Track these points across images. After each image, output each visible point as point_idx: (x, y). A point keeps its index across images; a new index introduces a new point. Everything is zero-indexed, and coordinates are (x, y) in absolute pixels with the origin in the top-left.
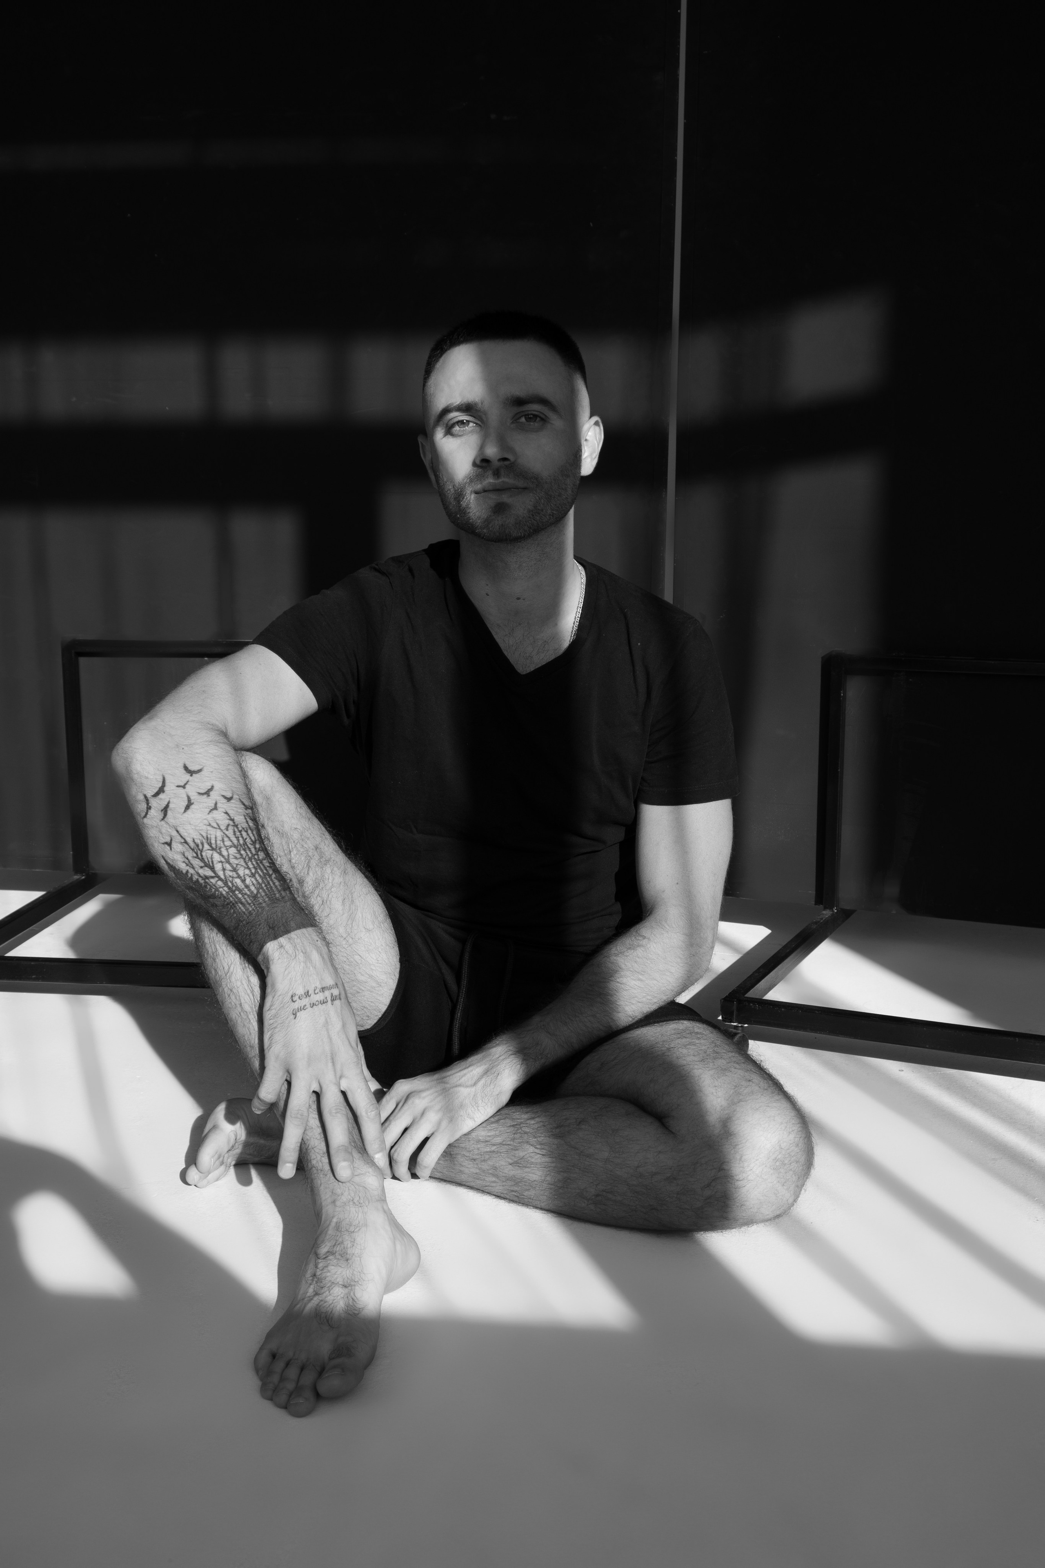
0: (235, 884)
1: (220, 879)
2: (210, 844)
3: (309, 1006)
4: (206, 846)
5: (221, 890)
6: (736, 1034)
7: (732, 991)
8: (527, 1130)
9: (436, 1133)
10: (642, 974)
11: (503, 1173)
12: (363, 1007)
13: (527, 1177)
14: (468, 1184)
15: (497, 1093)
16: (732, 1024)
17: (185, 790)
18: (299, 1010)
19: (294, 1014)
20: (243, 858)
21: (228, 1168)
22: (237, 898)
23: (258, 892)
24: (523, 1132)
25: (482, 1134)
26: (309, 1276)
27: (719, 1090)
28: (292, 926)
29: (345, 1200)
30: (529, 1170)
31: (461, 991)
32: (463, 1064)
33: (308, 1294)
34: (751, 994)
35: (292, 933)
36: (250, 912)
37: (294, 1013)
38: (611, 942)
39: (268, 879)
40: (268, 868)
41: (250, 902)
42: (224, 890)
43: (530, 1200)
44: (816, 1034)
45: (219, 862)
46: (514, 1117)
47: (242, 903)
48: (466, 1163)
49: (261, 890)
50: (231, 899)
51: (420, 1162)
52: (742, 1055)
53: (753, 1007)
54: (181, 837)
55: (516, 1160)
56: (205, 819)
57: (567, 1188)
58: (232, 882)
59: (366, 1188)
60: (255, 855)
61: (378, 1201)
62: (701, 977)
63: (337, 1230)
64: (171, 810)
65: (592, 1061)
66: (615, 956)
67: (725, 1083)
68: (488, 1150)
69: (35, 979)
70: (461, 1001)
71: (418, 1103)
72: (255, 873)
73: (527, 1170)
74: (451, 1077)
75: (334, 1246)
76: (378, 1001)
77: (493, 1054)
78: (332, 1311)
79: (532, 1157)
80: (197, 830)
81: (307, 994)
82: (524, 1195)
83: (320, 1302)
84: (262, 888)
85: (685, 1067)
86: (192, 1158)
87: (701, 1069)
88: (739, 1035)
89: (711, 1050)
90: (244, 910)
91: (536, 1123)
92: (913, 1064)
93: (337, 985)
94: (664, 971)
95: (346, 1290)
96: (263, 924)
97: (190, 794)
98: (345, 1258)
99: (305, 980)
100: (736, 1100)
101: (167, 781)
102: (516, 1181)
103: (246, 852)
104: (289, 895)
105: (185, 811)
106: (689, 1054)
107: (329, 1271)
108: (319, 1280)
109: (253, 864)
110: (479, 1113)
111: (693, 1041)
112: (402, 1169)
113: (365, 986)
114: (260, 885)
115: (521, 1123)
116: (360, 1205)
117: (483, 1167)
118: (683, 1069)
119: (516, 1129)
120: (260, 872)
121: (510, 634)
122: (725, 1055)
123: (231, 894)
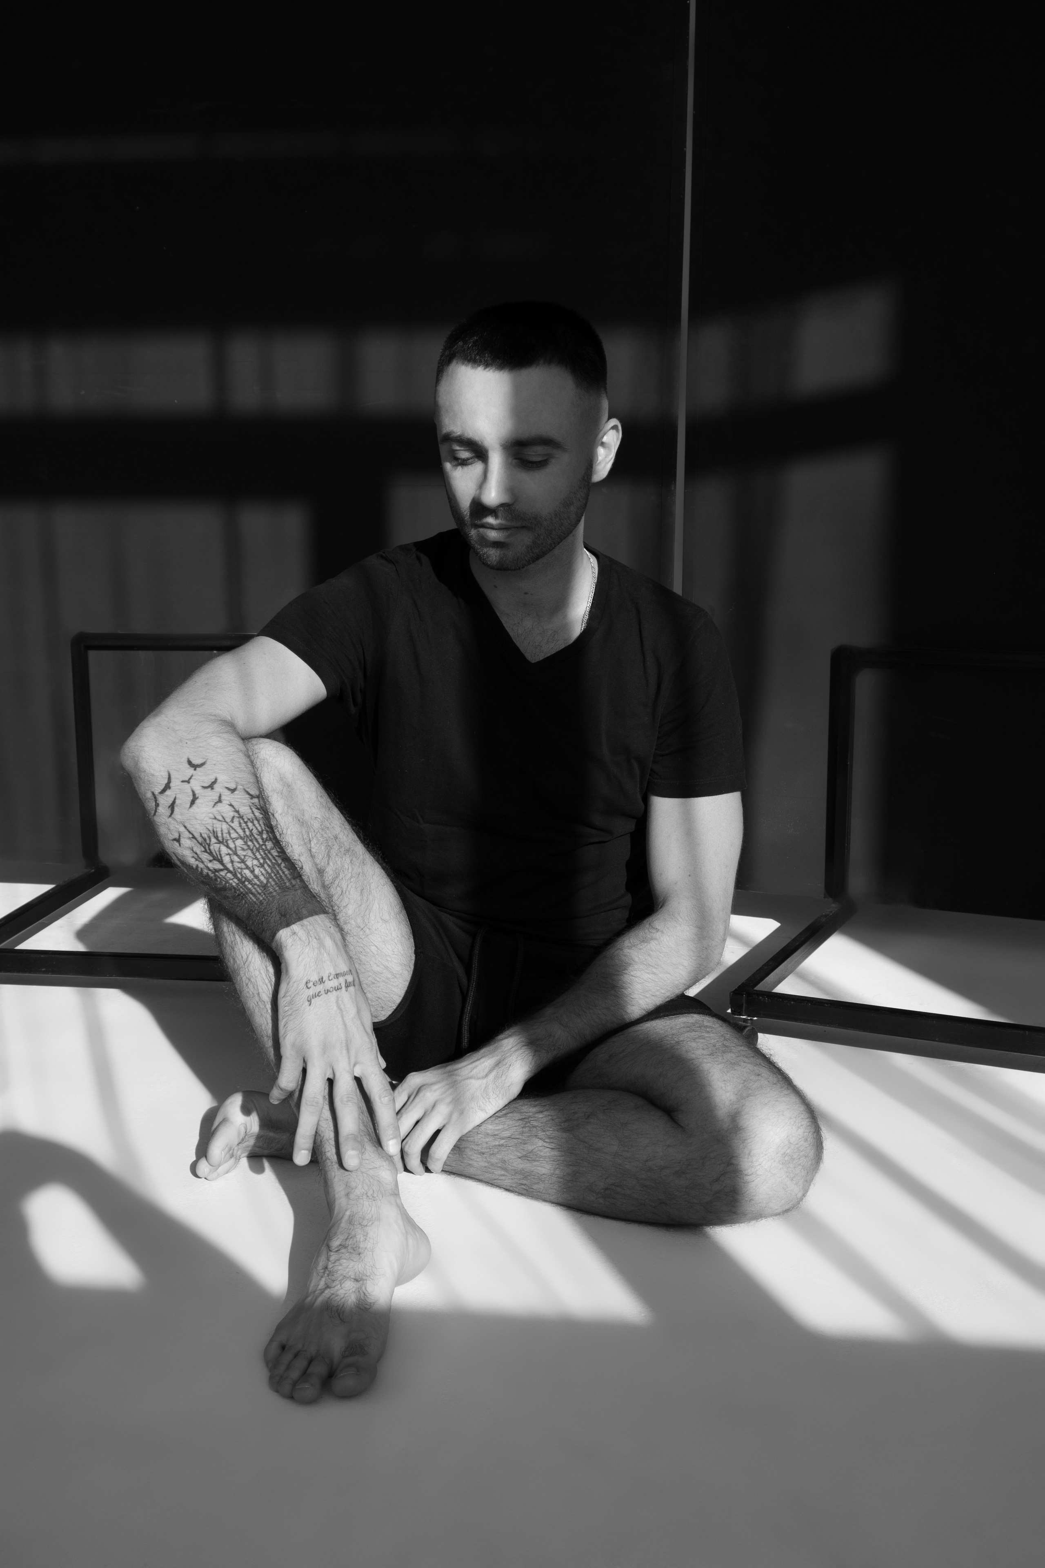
0: (244, 875)
1: (229, 871)
2: (217, 837)
3: (324, 992)
4: (213, 840)
5: (231, 881)
6: (745, 1027)
7: (741, 984)
8: (535, 1123)
9: (447, 1126)
10: (655, 968)
11: (512, 1166)
12: (377, 997)
13: (536, 1171)
14: (477, 1177)
15: (509, 1084)
16: (742, 1017)
17: (190, 785)
18: (314, 997)
19: (308, 1001)
20: (250, 849)
21: (238, 1161)
22: (247, 888)
23: (268, 881)
24: (531, 1126)
25: (490, 1128)
26: (321, 1268)
27: (728, 1084)
28: (304, 913)
29: (359, 1193)
30: (538, 1164)
31: (471, 985)
32: (476, 1055)
33: (320, 1287)
34: (760, 987)
35: (304, 920)
36: (261, 901)
37: (309, 999)
38: (623, 934)
39: (277, 868)
40: (277, 858)
41: (260, 891)
42: (234, 882)
43: (539, 1194)
44: (826, 1027)
45: (227, 854)
46: (522, 1111)
47: (252, 893)
48: (475, 1157)
49: (270, 880)
50: (241, 890)
51: (433, 1155)
52: (752, 1049)
53: (762, 1000)
54: (189, 832)
55: (525, 1153)
56: (210, 813)
57: (576, 1181)
58: (241, 873)
59: (380, 1182)
60: (262, 845)
61: (391, 1195)
62: (713, 970)
63: (350, 1223)
64: (177, 806)
65: (601, 1054)
66: (628, 949)
67: (734, 1078)
68: (497, 1143)
69: (44, 972)
70: (471, 995)
71: (429, 1096)
72: (264, 863)
73: (536, 1163)
74: (463, 1069)
75: (346, 1239)
76: (392, 992)
77: (505, 1046)
78: (343, 1305)
79: (541, 1151)
80: (203, 824)
81: (321, 981)
82: (533, 1189)
83: (331, 1296)
84: (272, 877)
85: (694, 1061)
86: (202, 1150)
87: (710, 1063)
88: (748, 1028)
89: (720, 1044)
90: (255, 900)
91: (545, 1117)
92: (923, 1057)
93: (351, 971)
94: (677, 964)
95: (358, 1285)
96: (274, 912)
97: (195, 789)
98: (357, 1251)
99: (319, 966)
100: (745, 1095)
101: (172, 777)
102: (525, 1174)
103: (253, 843)
104: (299, 883)
105: (191, 806)
106: (698, 1047)
107: (341, 1265)
108: (331, 1273)
109: (261, 855)
110: (491, 1105)
111: (702, 1034)
112: (414, 1161)
113: (380, 977)
114: (270, 874)
115: (530, 1117)
116: (374, 1198)
117: (492, 1160)
118: (692, 1063)
119: (524, 1123)
120: (269, 862)
121: (519, 623)
122: (735, 1049)
123: (241, 885)
